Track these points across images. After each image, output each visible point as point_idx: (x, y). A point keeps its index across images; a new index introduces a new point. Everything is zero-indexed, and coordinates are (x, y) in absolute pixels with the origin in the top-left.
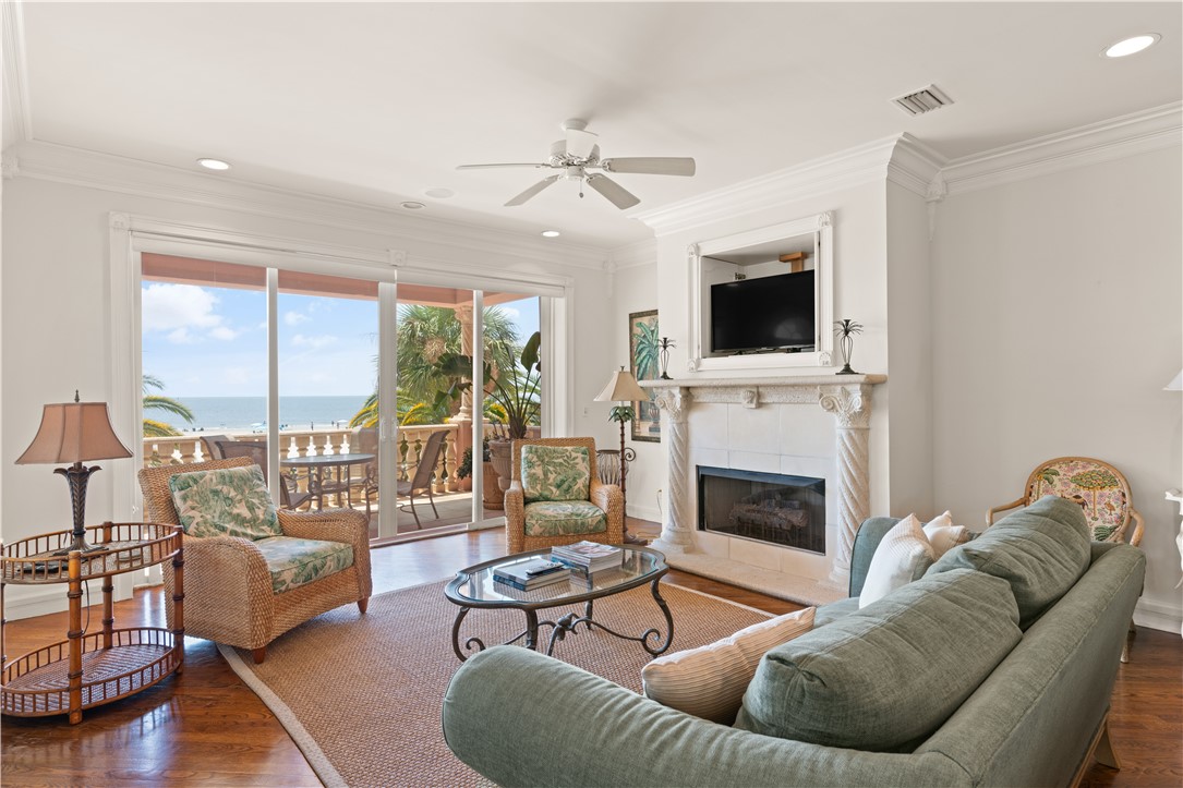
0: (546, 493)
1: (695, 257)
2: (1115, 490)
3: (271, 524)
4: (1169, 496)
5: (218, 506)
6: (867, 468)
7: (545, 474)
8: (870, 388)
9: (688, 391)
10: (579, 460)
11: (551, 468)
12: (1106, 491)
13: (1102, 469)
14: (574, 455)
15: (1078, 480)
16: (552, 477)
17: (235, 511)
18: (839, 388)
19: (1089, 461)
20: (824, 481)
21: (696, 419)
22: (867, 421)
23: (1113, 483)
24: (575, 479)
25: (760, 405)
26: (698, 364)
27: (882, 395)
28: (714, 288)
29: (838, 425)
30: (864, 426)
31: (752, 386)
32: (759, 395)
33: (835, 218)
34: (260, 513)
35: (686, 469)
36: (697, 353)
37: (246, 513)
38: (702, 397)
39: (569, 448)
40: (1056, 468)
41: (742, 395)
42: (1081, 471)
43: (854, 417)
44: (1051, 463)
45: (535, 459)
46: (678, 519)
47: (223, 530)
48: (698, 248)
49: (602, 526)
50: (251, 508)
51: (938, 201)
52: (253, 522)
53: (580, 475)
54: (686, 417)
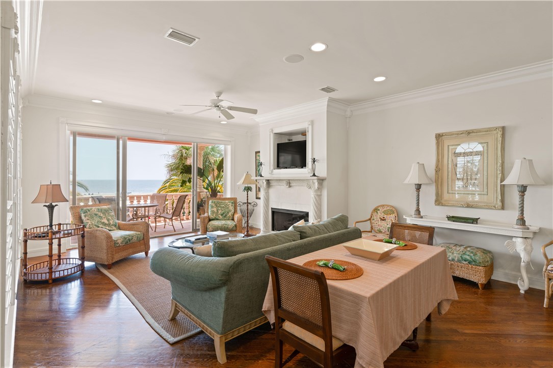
0: (217, 217)
1: (271, 133)
2: (394, 215)
3: (115, 226)
4: (404, 217)
5: (97, 219)
6: (321, 208)
7: (217, 211)
8: (321, 181)
9: (268, 181)
10: (230, 206)
11: (220, 209)
12: (391, 215)
13: (391, 209)
14: (228, 204)
15: (384, 212)
16: (220, 211)
17: (103, 221)
18: (311, 181)
19: (388, 206)
20: (308, 213)
21: (271, 191)
22: (321, 192)
23: (393, 213)
24: (228, 212)
25: (290, 186)
26: (272, 172)
27: (325, 183)
28: (278, 144)
29: (312, 194)
30: (320, 194)
31: (287, 180)
32: (290, 183)
33: (312, 123)
34: (111, 222)
35: (268, 209)
36: (272, 168)
37: (106, 222)
38: (273, 183)
39: (227, 201)
40: (379, 208)
41: (285, 182)
42: (385, 209)
43: (316, 191)
44: (378, 207)
45: (214, 205)
46: (265, 227)
47: (98, 227)
48: (272, 130)
49: (234, 228)
50: (108, 220)
51: (349, 117)
52: (109, 225)
53: (230, 211)
54: (268, 190)
